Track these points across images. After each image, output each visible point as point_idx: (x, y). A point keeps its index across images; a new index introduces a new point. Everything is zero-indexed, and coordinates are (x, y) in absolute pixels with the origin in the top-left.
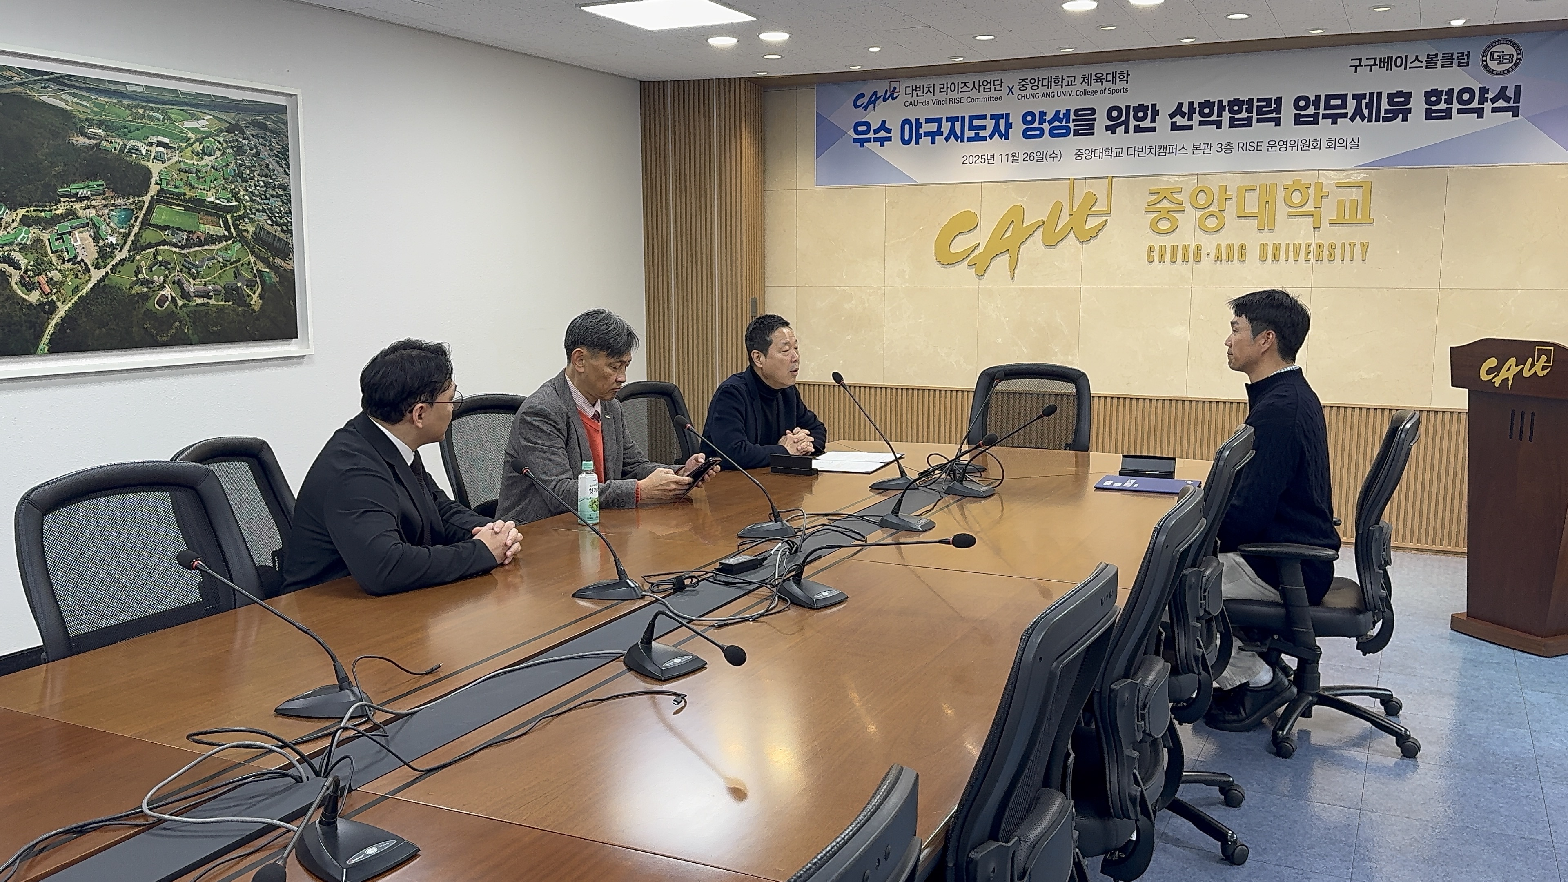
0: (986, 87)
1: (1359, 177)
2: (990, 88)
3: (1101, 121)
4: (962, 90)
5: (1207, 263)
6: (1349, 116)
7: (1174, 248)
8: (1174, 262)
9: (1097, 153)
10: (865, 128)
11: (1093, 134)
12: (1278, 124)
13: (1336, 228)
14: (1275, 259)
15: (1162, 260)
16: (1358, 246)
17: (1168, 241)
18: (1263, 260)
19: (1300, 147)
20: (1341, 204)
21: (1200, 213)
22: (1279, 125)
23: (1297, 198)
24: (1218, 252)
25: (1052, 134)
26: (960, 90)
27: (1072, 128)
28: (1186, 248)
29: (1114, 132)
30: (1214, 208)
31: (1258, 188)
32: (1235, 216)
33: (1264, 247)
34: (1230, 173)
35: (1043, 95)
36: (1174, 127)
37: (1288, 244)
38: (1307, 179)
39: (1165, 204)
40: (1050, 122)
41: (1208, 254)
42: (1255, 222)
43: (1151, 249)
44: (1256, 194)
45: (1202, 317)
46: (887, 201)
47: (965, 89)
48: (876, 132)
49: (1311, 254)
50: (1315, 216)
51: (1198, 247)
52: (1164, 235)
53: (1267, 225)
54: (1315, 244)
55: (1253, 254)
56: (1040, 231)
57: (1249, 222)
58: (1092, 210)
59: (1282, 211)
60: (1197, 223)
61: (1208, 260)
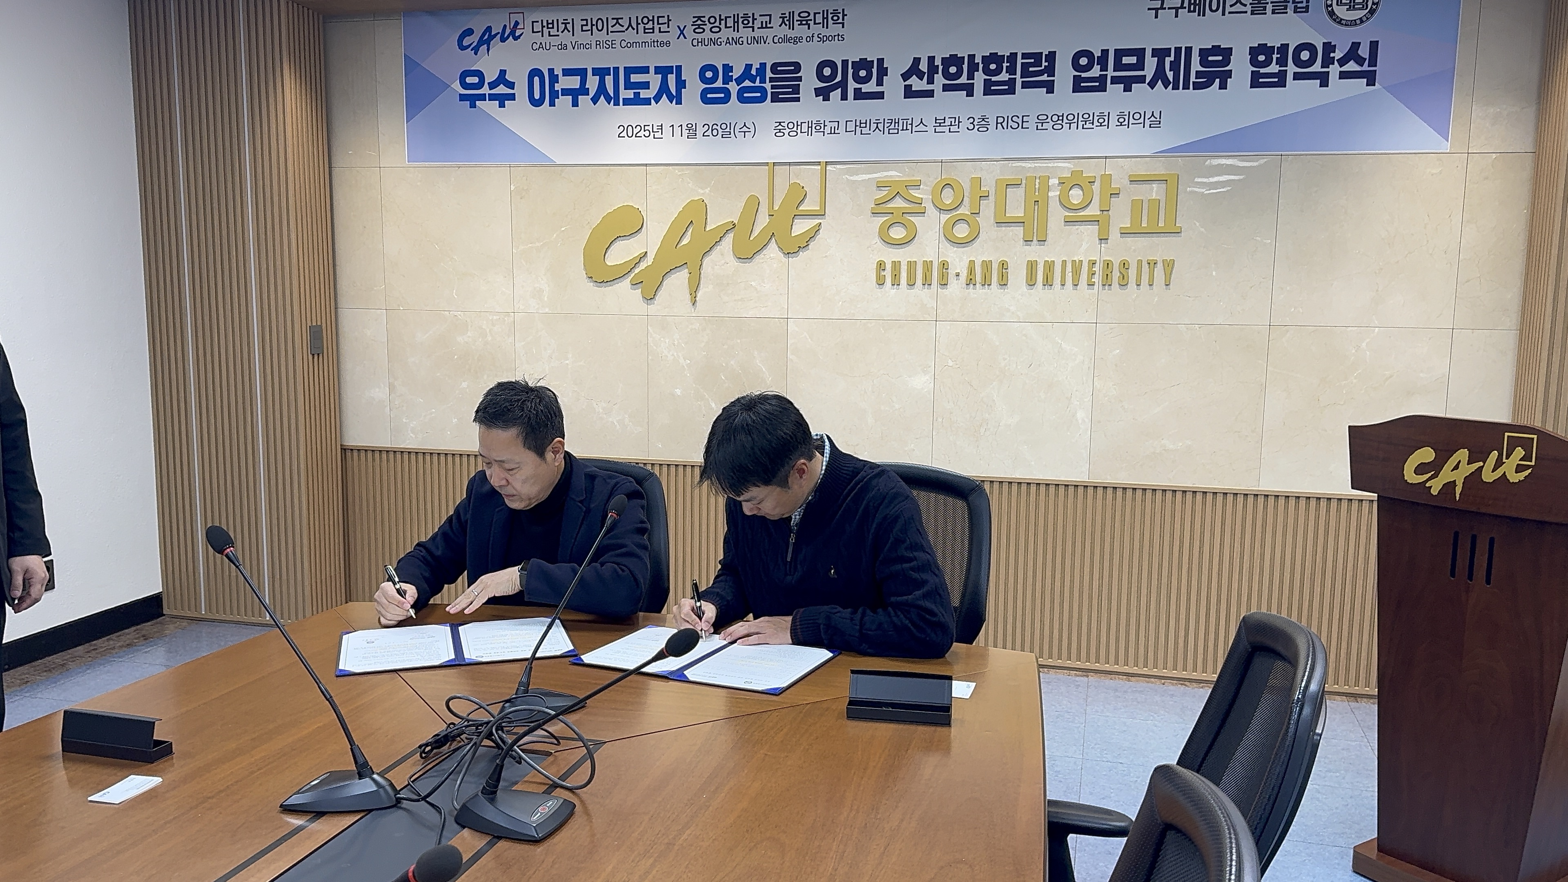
0: (647, 26)
1: (1159, 168)
2: (653, 28)
3: (809, 82)
4: (614, 29)
5: (955, 287)
6: (1147, 81)
7: (912, 265)
8: (911, 285)
9: (805, 129)
10: (475, 80)
11: (798, 100)
12: (1050, 90)
13: (1129, 240)
14: (1048, 282)
15: (896, 282)
16: (1160, 265)
17: (903, 256)
18: (1031, 283)
19: (1080, 124)
20: (1137, 206)
21: (945, 217)
22: (1053, 92)
23: (1076, 196)
24: (971, 270)
25: (742, 99)
26: (610, 29)
27: (769, 91)
28: (928, 265)
29: (826, 98)
30: (964, 211)
31: (1024, 182)
32: (992, 221)
33: (1032, 267)
34: (985, 160)
35: (728, 42)
36: (909, 93)
37: (1064, 262)
38: (1090, 170)
39: (898, 203)
40: (739, 81)
41: (958, 275)
42: (1019, 231)
43: (881, 266)
44: (1020, 191)
45: (950, 363)
46: (513, 188)
47: (618, 28)
48: (492, 85)
49: (1096, 276)
50: (1101, 222)
51: (944, 265)
52: (897, 246)
53: (1035, 234)
54: (1102, 262)
55: (1018, 275)
56: (730, 236)
57: (1012, 231)
58: (800, 209)
59: (1056, 215)
60: (941, 230)
61: (958, 284)
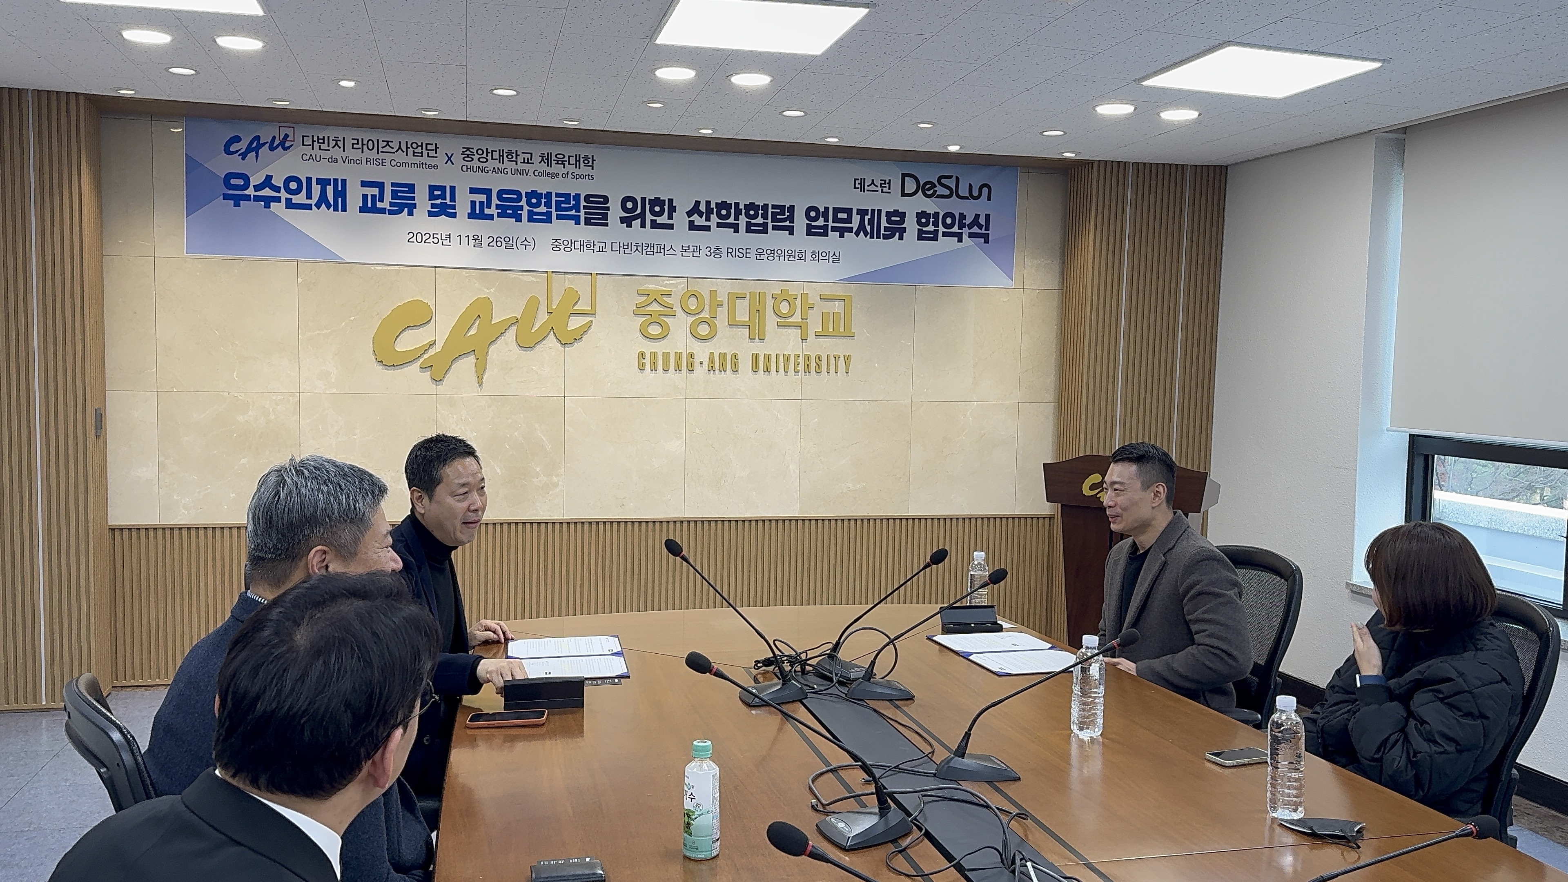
1: (839, 291)
5: (700, 372)
7: (666, 355)
8: (666, 370)
13: (822, 340)
14: (767, 369)
15: (654, 368)
16: (841, 359)
17: (659, 347)
18: (755, 370)
20: (825, 317)
21: (691, 319)
23: (784, 308)
24: (711, 361)
28: (679, 356)
30: (705, 315)
31: (747, 296)
32: (726, 323)
33: (755, 357)
34: (720, 278)
37: (778, 355)
38: (794, 290)
39: (655, 307)
42: (746, 331)
43: (642, 355)
44: (746, 302)
45: (697, 431)
49: (800, 365)
50: (802, 327)
51: (691, 355)
52: (654, 341)
53: (757, 334)
54: (804, 356)
55: (745, 364)
56: (515, 328)
57: (740, 331)
58: (574, 308)
59: (771, 321)
60: (688, 329)
61: (702, 370)
